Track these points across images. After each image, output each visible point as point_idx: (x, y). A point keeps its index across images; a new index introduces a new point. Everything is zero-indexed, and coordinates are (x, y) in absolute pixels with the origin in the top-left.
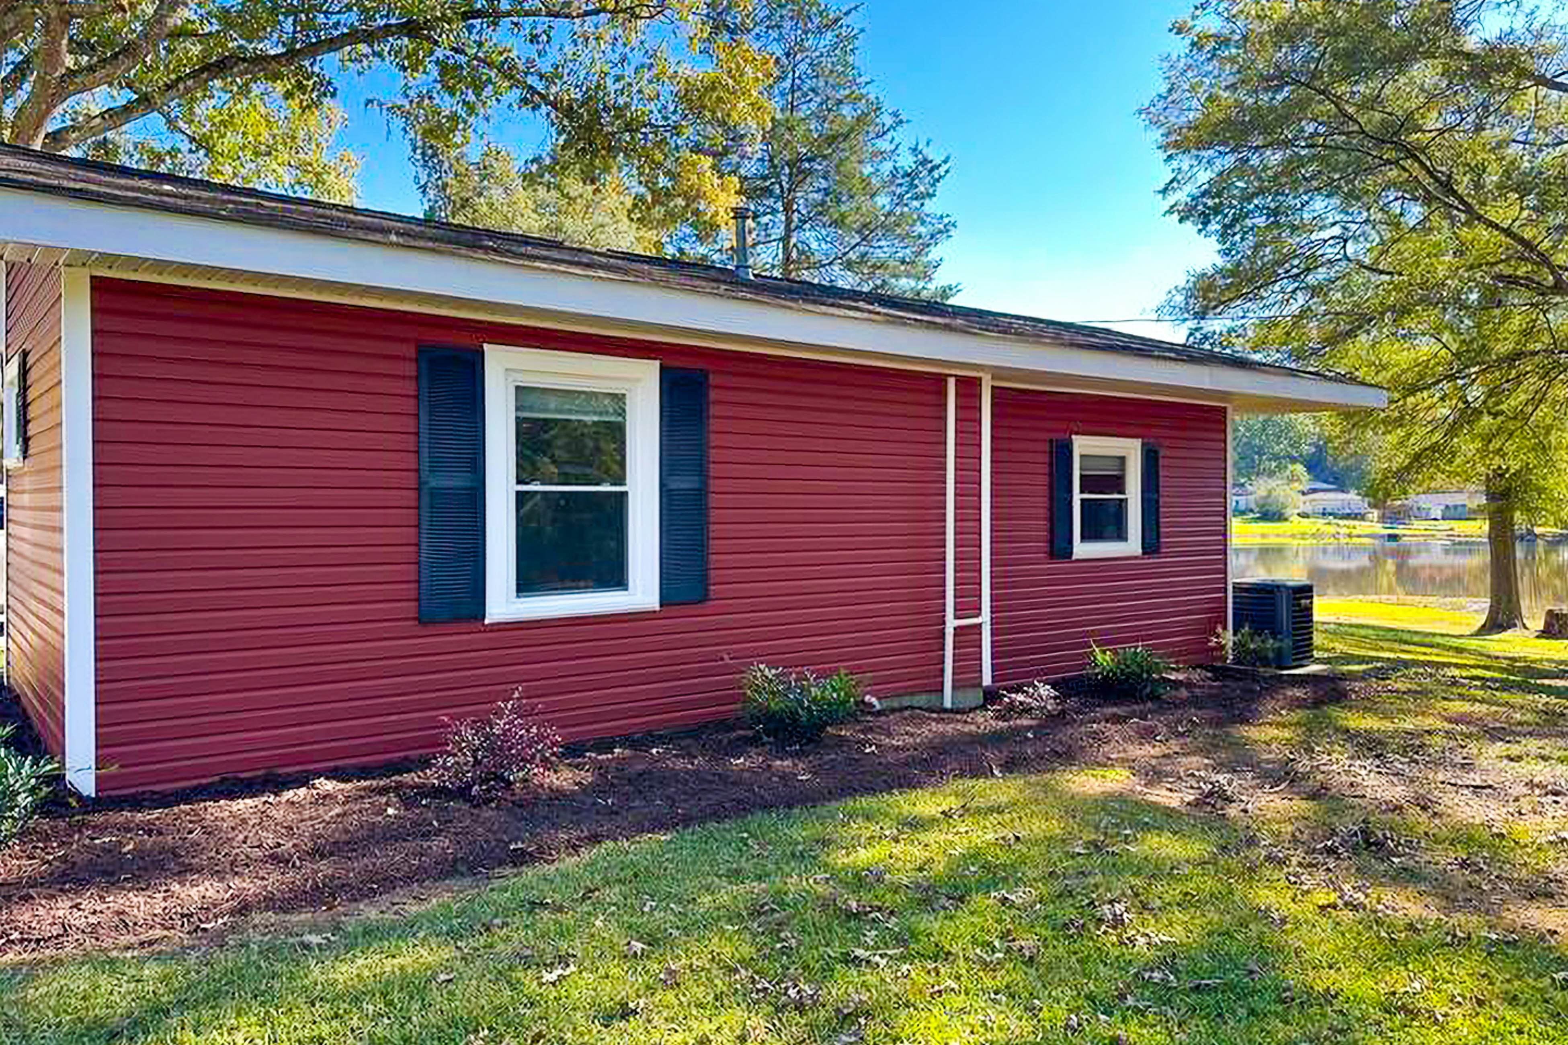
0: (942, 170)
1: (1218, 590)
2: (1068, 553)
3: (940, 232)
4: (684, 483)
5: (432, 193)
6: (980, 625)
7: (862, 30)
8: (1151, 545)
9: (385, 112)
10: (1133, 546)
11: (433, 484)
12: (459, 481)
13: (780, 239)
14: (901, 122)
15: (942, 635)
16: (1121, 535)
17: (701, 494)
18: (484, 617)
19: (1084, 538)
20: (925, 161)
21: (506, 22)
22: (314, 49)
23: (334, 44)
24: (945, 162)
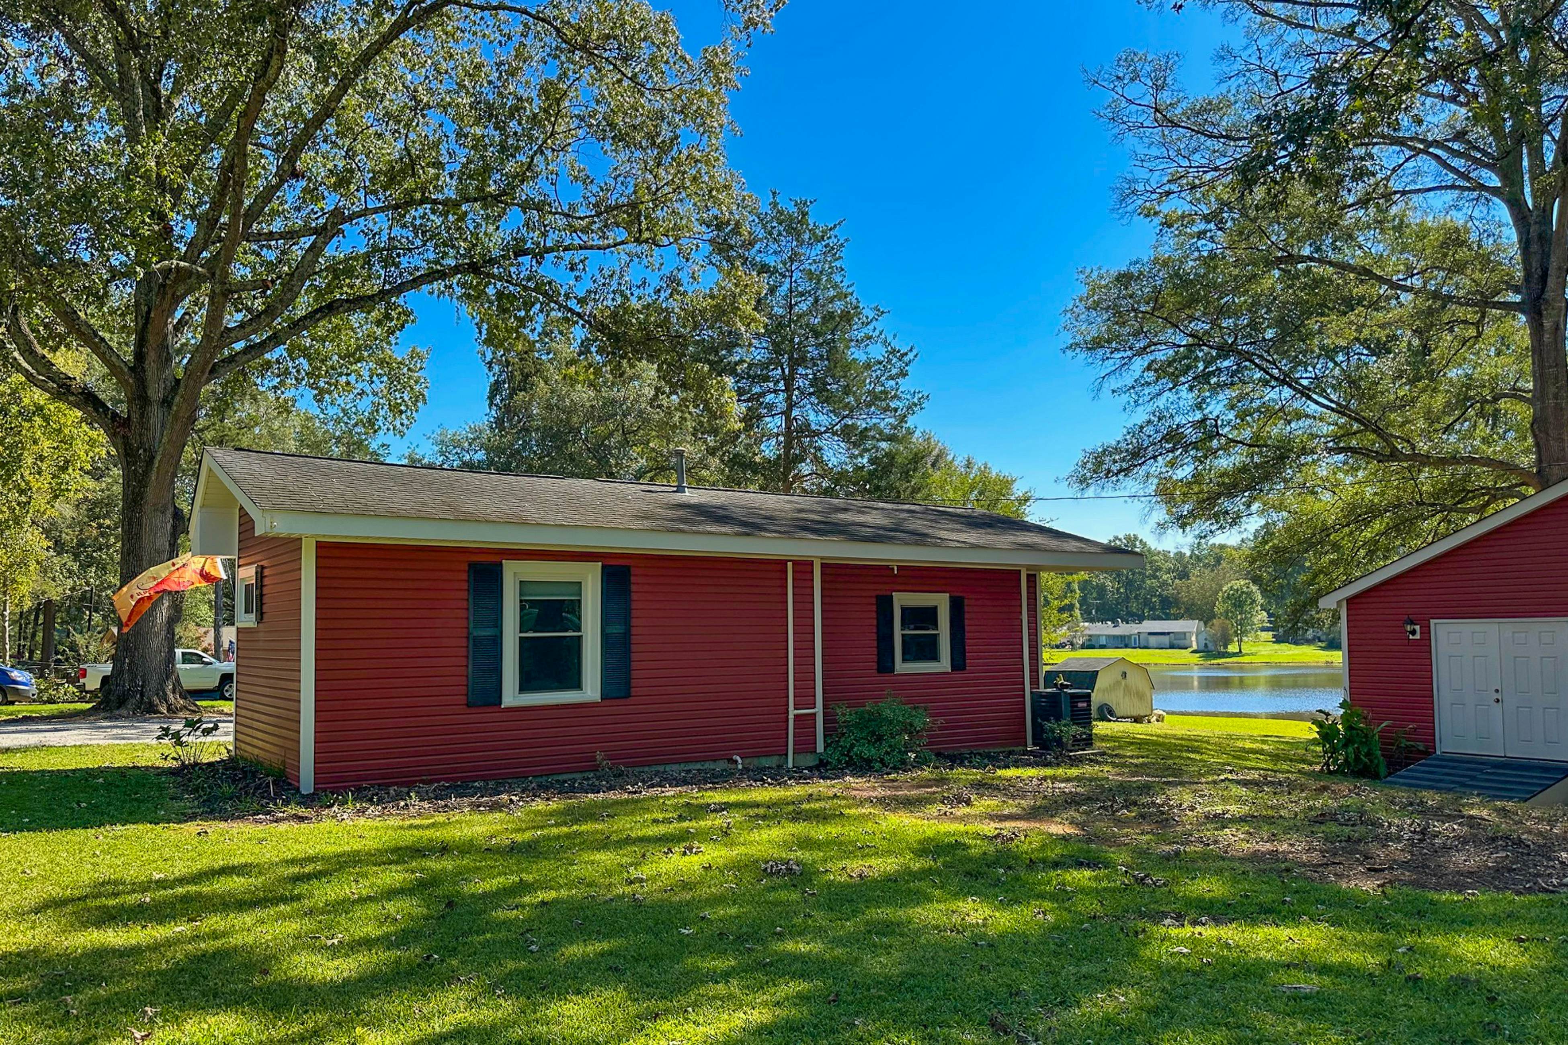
0: (911, 356)
1: (1018, 696)
2: (892, 669)
3: (916, 405)
4: (616, 629)
5: (496, 368)
6: (814, 714)
7: (846, 240)
8: (958, 664)
9: (454, 300)
10: (944, 664)
11: (475, 634)
12: (489, 632)
13: (782, 413)
14: (883, 313)
15: (787, 720)
16: (934, 656)
17: (627, 635)
18: (500, 704)
19: (904, 660)
20: (893, 352)
21: (550, 257)
22: (399, 290)
23: (416, 283)
24: (911, 350)
